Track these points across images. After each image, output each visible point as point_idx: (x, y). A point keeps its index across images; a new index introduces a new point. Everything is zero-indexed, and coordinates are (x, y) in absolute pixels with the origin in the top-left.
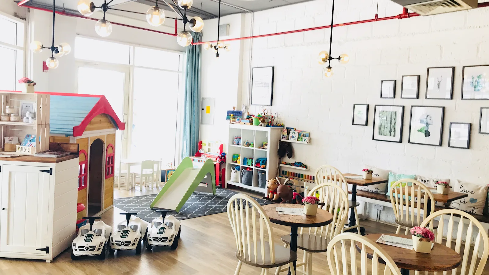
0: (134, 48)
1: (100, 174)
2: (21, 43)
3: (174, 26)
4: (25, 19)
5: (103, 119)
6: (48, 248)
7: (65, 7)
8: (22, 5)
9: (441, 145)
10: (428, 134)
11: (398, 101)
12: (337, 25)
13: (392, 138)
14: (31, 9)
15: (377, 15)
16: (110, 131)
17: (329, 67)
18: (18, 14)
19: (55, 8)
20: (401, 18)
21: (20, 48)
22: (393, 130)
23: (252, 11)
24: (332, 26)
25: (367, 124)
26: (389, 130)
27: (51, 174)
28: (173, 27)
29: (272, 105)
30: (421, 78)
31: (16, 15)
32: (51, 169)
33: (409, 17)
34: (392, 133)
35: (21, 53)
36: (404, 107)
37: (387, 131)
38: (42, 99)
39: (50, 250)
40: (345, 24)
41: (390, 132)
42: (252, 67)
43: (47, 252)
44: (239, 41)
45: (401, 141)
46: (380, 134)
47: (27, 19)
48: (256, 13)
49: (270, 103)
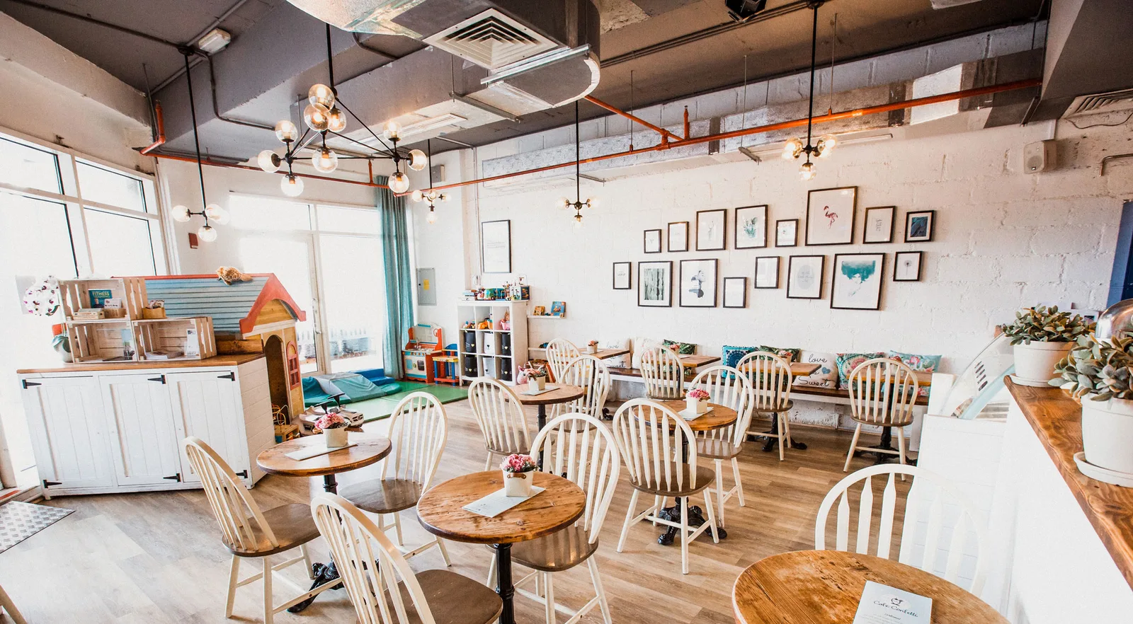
0: (315, 207)
1: (284, 384)
2: (153, 208)
3: (368, 172)
4: (154, 174)
5: (277, 307)
6: (245, 471)
7: (210, 153)
8: (147, 154)
9: (715, 305)
10: (701, 294)
11: (665, 256)
12: (584, 161)
13: (660, 303)
14: (159, 159)
15: (631, 146)
16: (286, 324)
17: (579, 216)
18: (141, 168)
19: (201, 157)
20: (660, 149)
21: (153, 216)
22: (660, 292)
23: (474, 145)
24: (578, 162)
25: (630, 288)
26: (656, 292)
27: (233, 380)
28: (366, 174)
29: (510, 272)
30: (690, 224)
31: (138, 169)
32: (232, 373)
33: (669, 148)
34: (660, 296)
35: (155, 224)
36: (672, 263)
37: (654, 294)
38: (131, 285)
39: (249, 474)
40: (594, 159)
41: (658, 294)
42: (481, 221)
43: (246, 477)
44: (459, 188)
45: (671, 305)
46: (647, 298)
47: (156, 174)
48: (478, 148)
49: (508, 270)
